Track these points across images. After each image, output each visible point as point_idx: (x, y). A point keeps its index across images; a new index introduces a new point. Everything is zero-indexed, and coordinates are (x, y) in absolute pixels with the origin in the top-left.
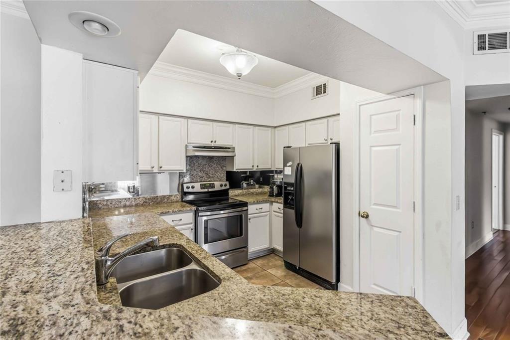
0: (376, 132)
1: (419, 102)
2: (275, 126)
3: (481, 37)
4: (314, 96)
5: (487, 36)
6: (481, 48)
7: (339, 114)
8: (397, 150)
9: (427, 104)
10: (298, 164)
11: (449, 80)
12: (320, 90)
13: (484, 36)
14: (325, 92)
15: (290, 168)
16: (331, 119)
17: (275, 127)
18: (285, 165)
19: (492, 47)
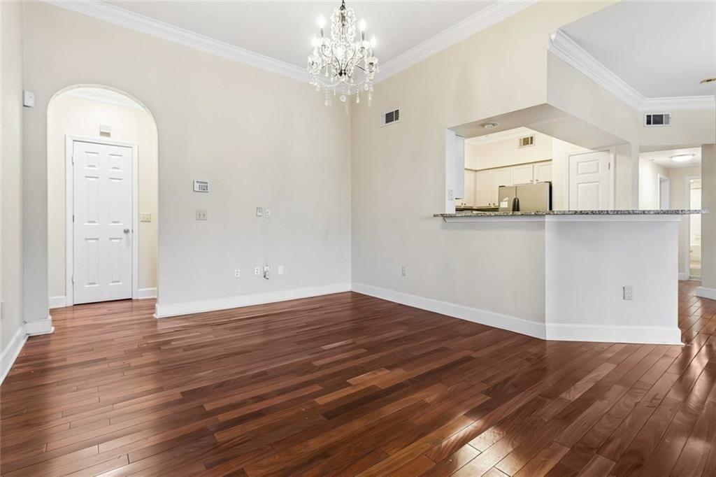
0: (581, 174)
1: (612, 156)
2: (477, 169)
3: (649, 117)
4: (521, 145)
5: (652, 117)
6: (649, 122)
7: (551, 160)
8: (598, 185)
9: (618, 157)
10: (515, 199)
11: (629, 143)
12: (527, 141)
13: (650, 116)
14: (532, 143)
15: (507, 203)
16: (536, 165)
17: (476, 171)
18: (500, 200)
19: (655, 123)
